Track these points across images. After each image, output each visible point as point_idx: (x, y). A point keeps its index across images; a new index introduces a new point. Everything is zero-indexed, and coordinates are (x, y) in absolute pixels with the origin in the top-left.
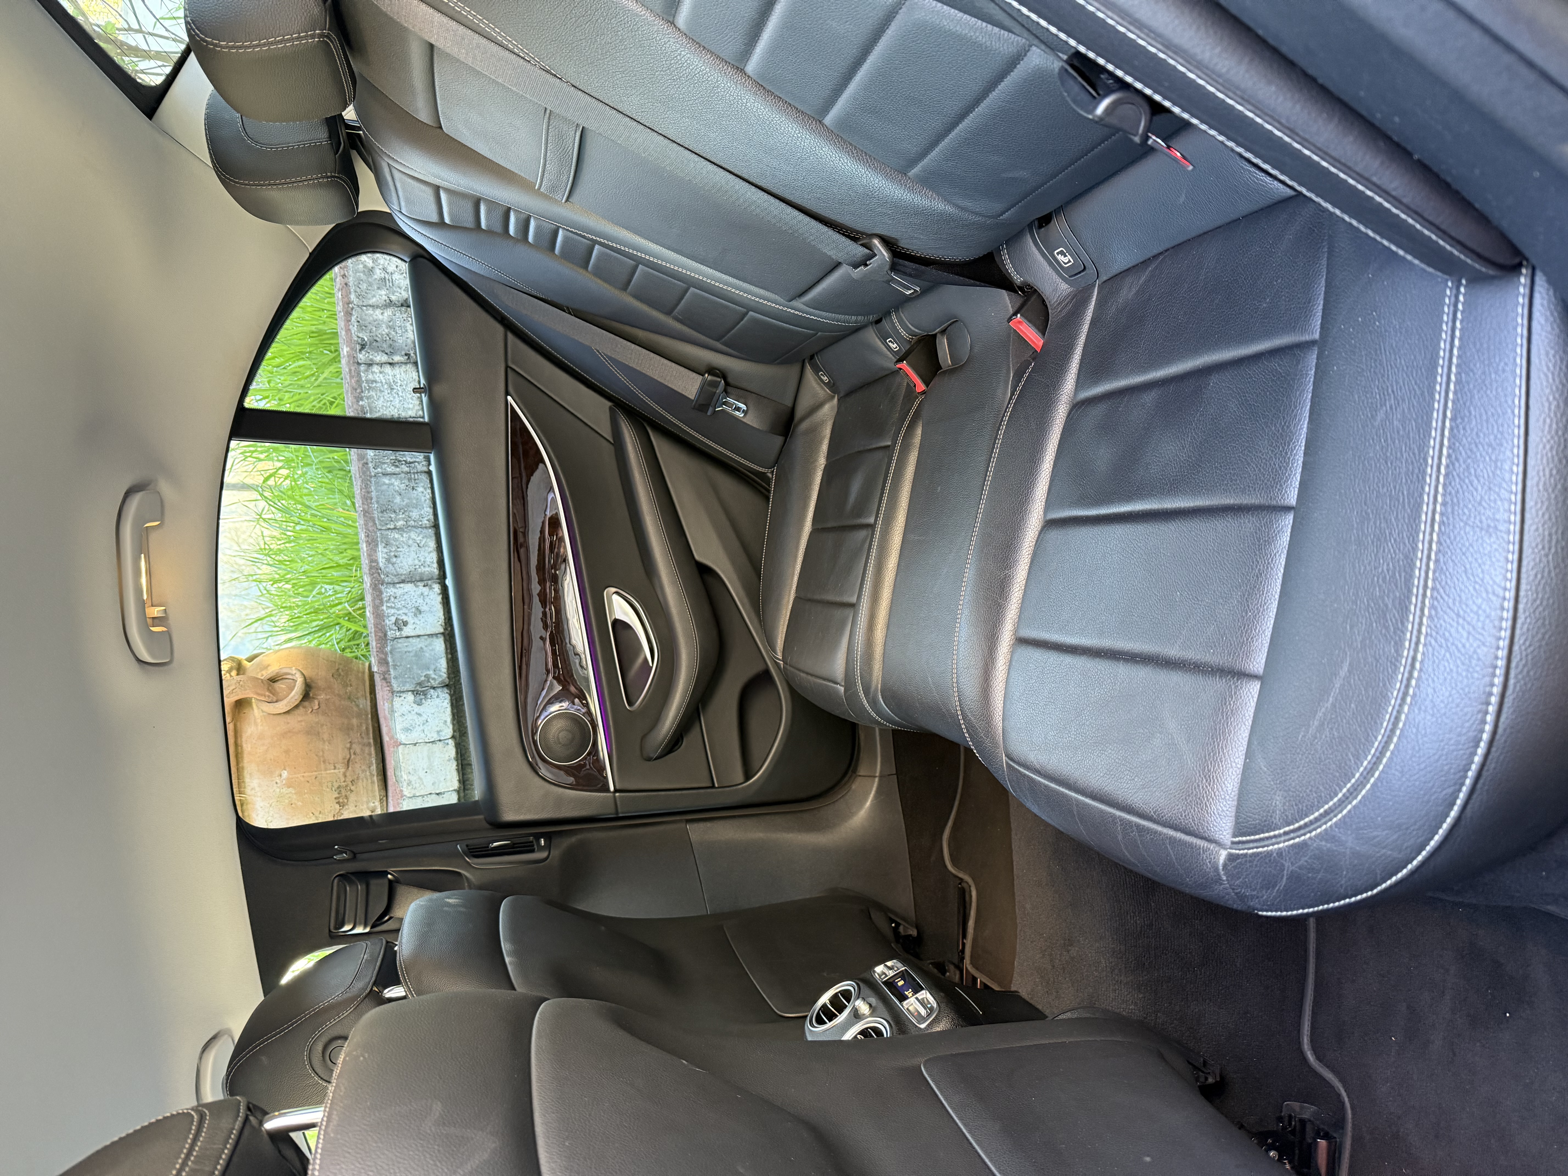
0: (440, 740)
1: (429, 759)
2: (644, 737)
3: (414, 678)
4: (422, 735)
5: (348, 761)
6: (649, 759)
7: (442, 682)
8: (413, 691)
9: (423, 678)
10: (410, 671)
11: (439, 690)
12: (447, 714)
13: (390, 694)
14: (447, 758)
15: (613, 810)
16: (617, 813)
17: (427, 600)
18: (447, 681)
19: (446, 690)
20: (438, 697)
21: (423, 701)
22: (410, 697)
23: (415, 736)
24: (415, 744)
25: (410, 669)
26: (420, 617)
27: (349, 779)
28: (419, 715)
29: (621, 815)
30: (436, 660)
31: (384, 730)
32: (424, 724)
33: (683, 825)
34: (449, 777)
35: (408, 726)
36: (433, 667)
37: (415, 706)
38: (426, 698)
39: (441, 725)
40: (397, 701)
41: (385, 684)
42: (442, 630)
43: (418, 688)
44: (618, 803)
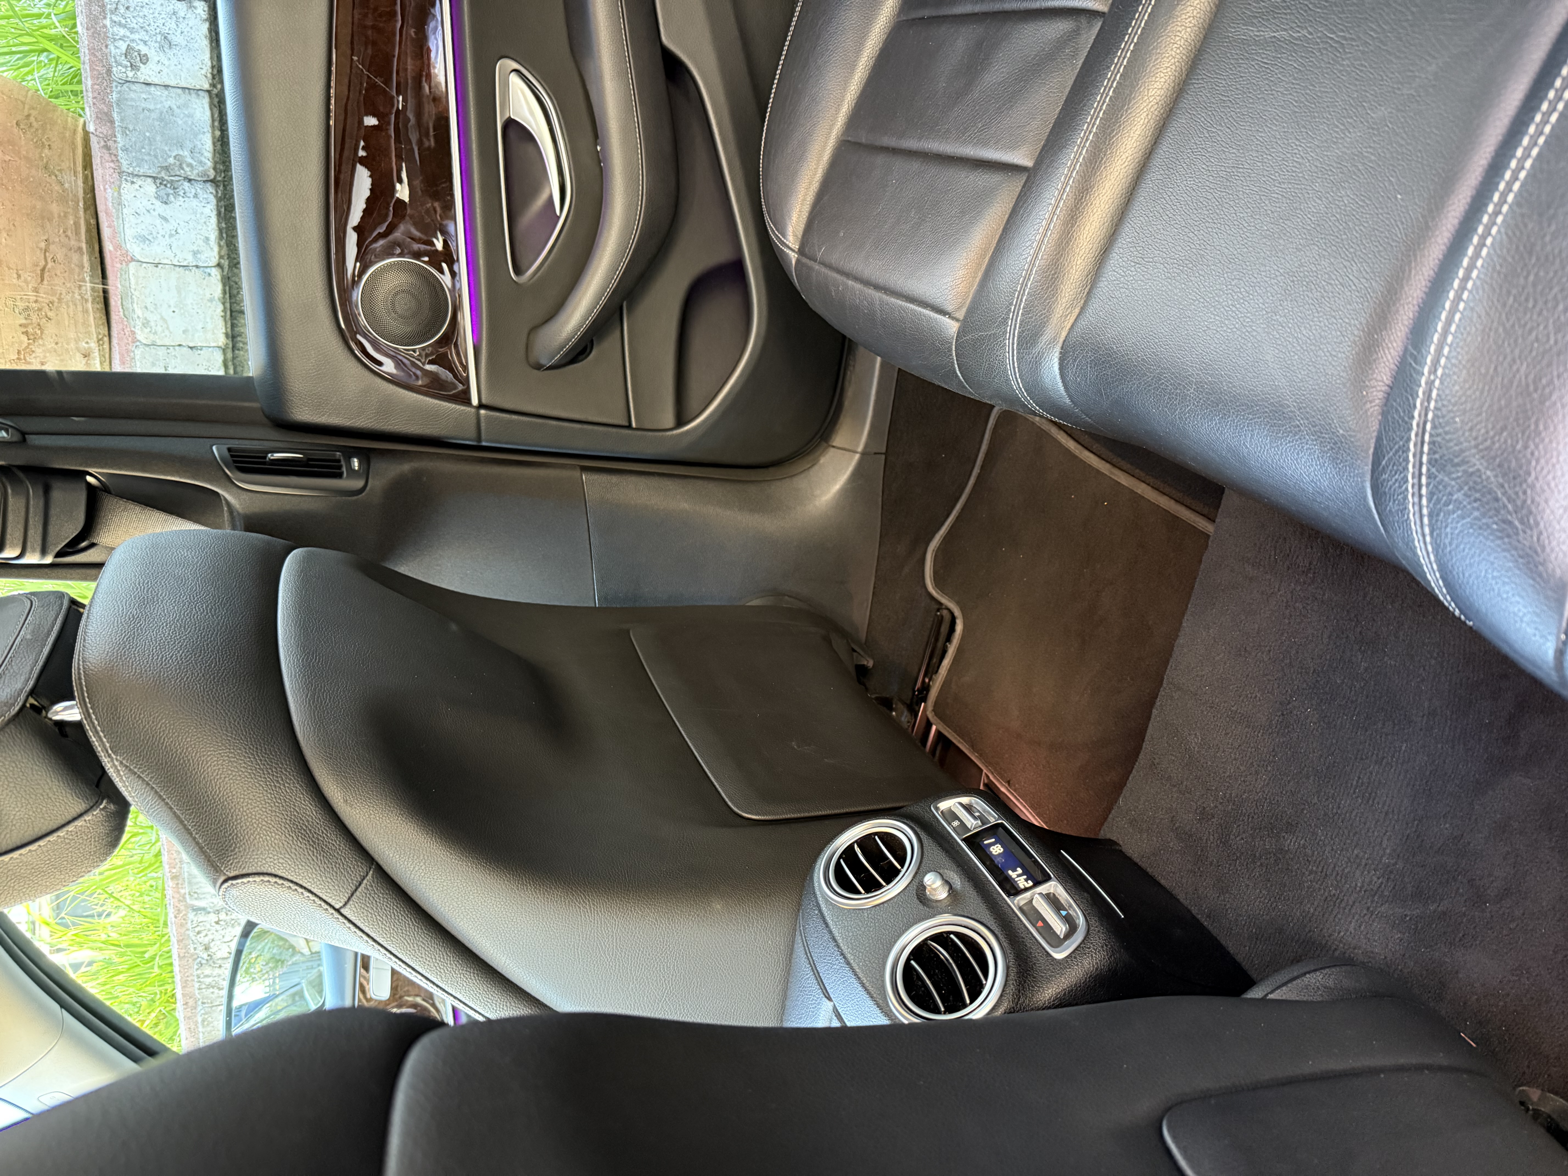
0: (197, 267)
1: (179, 292)
2: (535, 329)
3: (156, 157)
4: (169, 252)
5: (43, 270)
6: (539, 367)
7: (205, 174)
8: (155, 178)
9: (171, 160)
10: (150, 144)
11: (199, 186)
12: (211, 227)
13: (116, 175)
14: (208, 296)
15: (471, 432)
16: (479, 439)
17: (182, 26)
18: (212, 174)
19: (210, 188)
20: (196, 196)
21: (172, 198)
22: (150, 187)
23: (158, 250)
24: (157, 265)
25: (151, 141)
26: (170, 53)
27: (44, 298)
28: (165, 219)
29: (484, 444)
30: (196, 135)
31: (106, 232)
32: (171, 236)
33: (576, 473)
34: (210, 326)
35: (145, 233)
36: (189, 145)
37: (158, 203)
38: (176, 195)
39: (201, 243)
40: (128, 191)
41: (107, 157)
42: (207, 86)
43: (163, 174)
44: (483, 425)
